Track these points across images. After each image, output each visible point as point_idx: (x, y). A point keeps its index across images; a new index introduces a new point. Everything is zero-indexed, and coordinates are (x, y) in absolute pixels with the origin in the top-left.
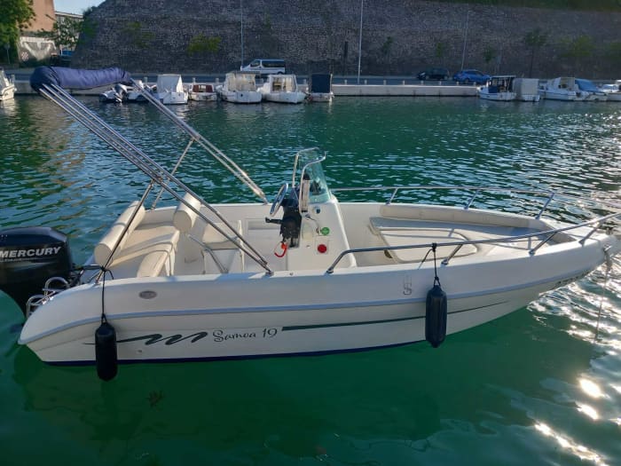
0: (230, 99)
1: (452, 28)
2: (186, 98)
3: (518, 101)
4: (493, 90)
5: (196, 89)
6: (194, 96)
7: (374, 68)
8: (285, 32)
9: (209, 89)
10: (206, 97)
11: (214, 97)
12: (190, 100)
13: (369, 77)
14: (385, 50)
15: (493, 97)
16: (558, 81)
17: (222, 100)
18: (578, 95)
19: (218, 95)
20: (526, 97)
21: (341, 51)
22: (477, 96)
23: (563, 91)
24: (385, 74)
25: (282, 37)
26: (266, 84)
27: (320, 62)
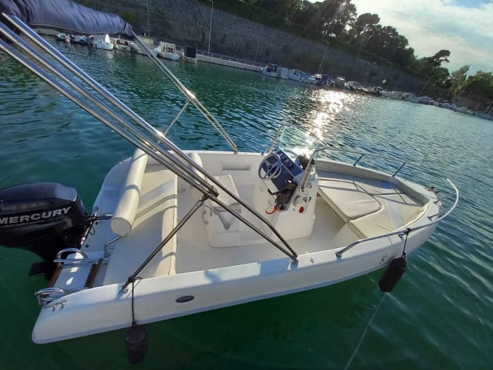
0: (139, 51)
1: (253, 36)
2: (112, 48)
3: (278, 78)
4: (269, 70)
5: (118, 42)
6: (117, 47)
7: (217, 50)
8: (172, 20)
9: (126, 44)
10: (124, 48)
11: (129, 49)
12: (114, 48)
13: (215, 54)
14: (223, 41)
15: (268, 74)
16: (294, 71)
17: (134, 52)
18: (301, 79)
19: (132, 48)
20: (283, 76)
21: (201, 37)
22: (261, 72)
23: (295, 76)
24: (222, 53)
25: (171, 22)
26: (159, 47)
27: (190, 41)
